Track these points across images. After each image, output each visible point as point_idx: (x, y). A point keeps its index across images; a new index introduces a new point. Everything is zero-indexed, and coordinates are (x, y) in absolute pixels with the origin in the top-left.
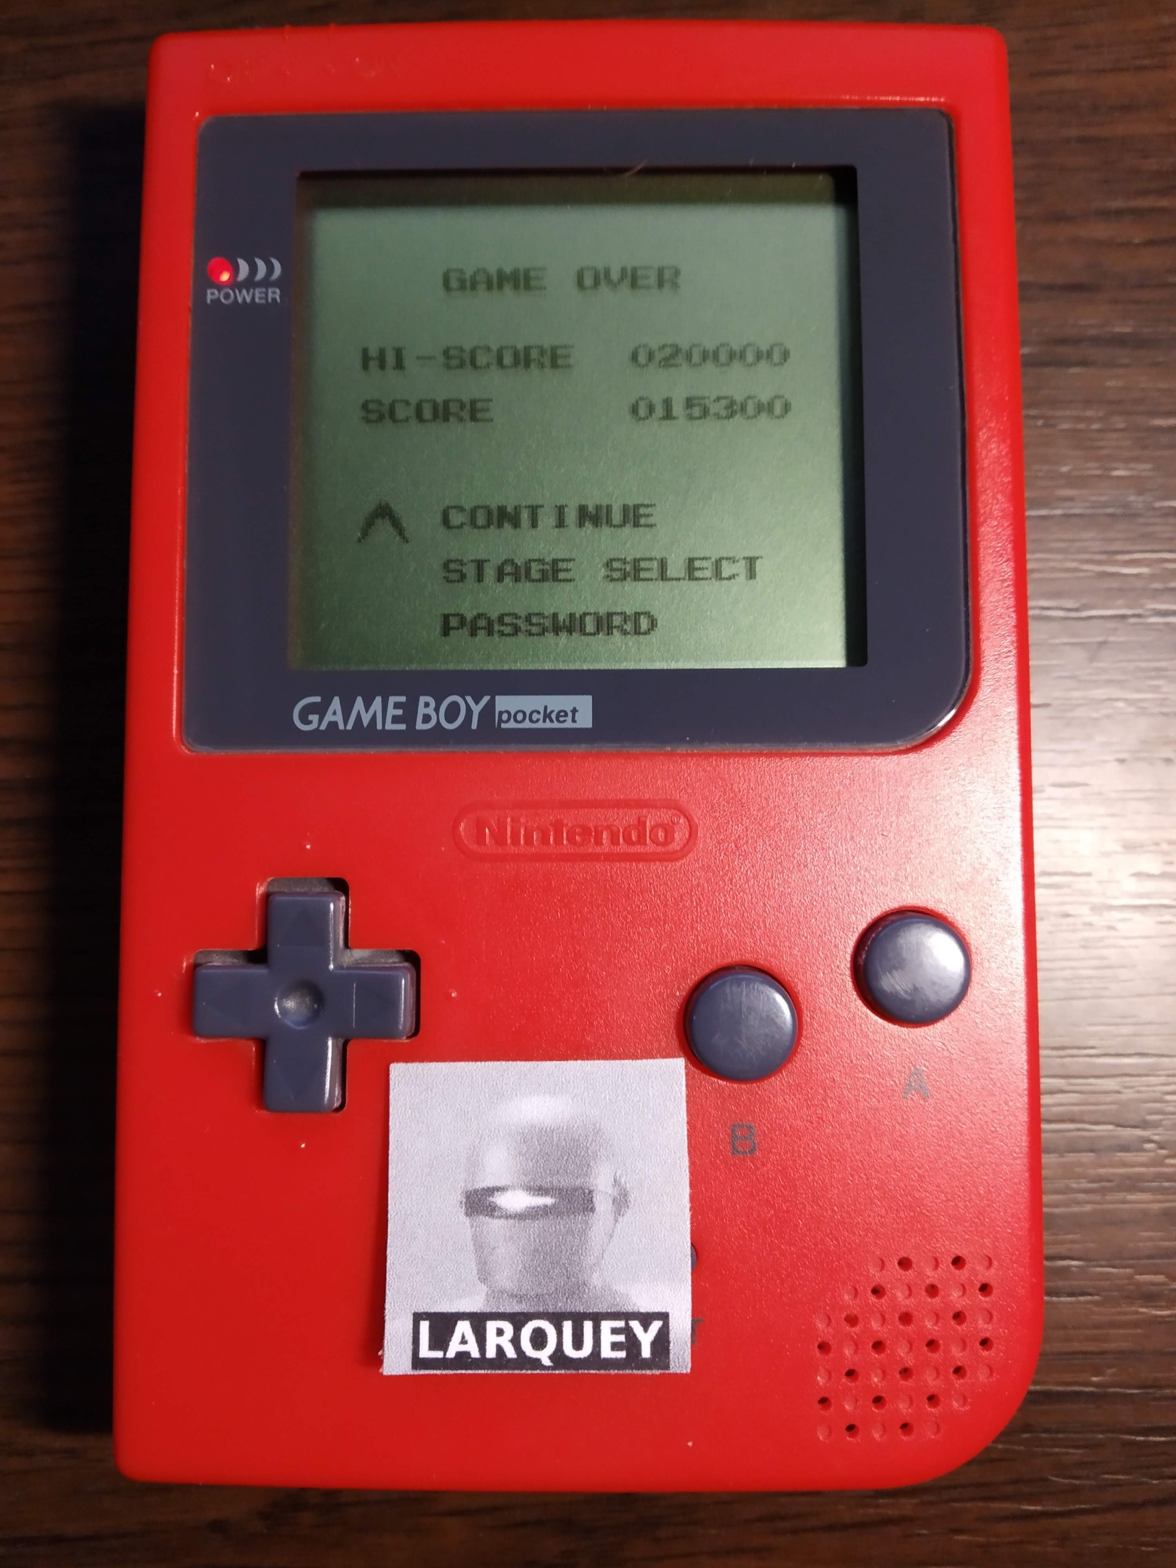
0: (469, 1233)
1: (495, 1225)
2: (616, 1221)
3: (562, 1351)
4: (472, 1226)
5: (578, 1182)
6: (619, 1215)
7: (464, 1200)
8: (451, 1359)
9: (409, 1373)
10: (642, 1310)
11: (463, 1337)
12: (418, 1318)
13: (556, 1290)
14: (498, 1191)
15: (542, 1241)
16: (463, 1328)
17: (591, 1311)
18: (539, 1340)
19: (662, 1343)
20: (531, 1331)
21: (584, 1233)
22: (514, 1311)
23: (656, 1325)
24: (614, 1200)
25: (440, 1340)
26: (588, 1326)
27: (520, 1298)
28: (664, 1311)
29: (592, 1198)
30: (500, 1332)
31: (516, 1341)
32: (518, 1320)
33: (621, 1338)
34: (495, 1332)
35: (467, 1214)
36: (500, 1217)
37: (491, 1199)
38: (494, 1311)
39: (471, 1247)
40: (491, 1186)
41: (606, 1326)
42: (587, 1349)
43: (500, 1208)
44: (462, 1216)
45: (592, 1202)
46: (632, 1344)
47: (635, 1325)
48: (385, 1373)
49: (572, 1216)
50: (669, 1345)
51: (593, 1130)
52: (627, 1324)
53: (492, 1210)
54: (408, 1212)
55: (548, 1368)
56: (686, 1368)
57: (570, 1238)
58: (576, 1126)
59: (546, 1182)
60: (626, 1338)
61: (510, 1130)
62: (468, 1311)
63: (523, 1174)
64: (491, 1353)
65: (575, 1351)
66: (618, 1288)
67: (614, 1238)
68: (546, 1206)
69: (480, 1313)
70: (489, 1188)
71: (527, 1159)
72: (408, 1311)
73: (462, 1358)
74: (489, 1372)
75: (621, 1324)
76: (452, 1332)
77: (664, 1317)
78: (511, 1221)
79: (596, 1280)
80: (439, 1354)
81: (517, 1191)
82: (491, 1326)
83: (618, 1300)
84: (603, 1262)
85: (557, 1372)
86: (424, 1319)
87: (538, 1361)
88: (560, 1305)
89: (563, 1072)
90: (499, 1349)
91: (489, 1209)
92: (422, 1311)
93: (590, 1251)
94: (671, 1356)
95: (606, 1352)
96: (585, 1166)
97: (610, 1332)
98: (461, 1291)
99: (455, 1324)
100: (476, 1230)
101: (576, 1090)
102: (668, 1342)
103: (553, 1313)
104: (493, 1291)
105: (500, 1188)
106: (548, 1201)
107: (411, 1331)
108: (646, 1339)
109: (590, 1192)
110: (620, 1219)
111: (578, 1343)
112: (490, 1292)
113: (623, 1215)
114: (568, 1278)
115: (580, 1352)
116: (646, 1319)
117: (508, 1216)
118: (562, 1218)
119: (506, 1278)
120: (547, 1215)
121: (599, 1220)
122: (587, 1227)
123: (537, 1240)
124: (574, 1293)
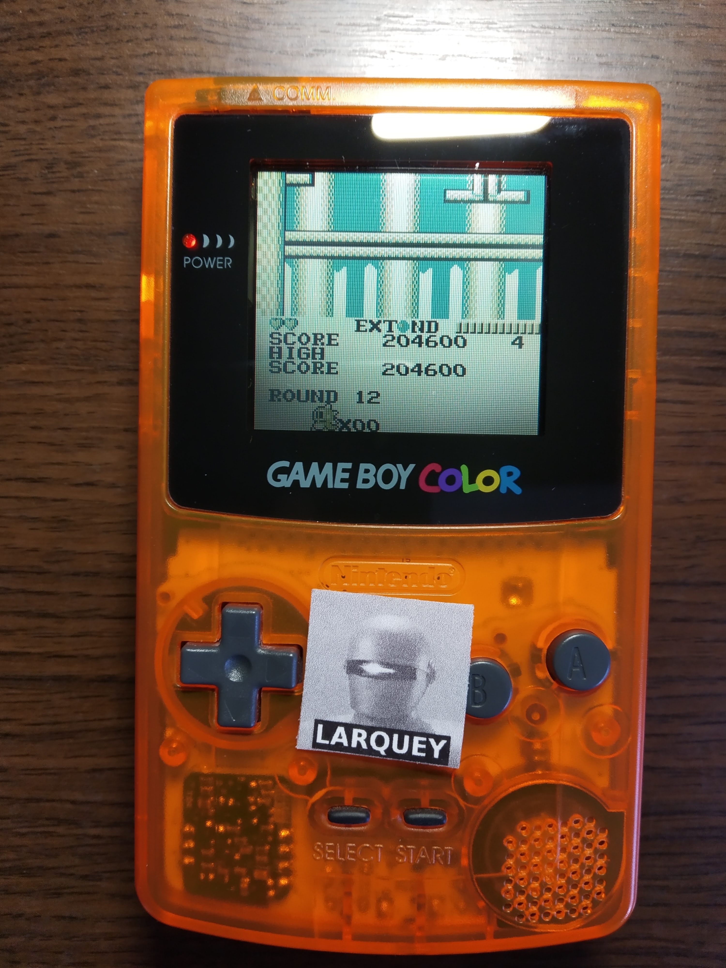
0: (347, 682)
1: (363, 680)
2: (427, 686)
3: (392, 749)
4: (349, 679)
5: (408, 664)
6: (429, 683)
7: (347, 665)
8: (333, 745)
9: (310, 749)
10: (437, 734)
11: (340, 735)
12: (317, 722)
13: (392, 717)
14: (365, 663)
15: (386, 691)
16: (341, 730)
17: (409, 730)
18: (380, 741)
19: (445, 751)
20: (376, 736)
21: (409, 690)
22: (368, 725)
23: (443, 743)
24: (427, 675)
25: (328, 734)
26: (407, 738)
27: (372, 719)
28: (448, 735)
29: (416, 672)
30: (360, 735)
31: (368, 740)
32: (370, 730)
33: (424, 746)
34: (357, 734)
35: (347, 673)
36: (365, 676)
37: (361, 666)
38: (357, 724)
39: (348, 689)
40: (361, 659)
41: (416, 739)
42: (405, 750)
43: (365, 671)
45: (415, 674)
46: (429, 750)
47: (432, 741)
48: (298, 748)
49: (404, 681)
50: (449, 753)
51: (420, 637)
52: (428, 739)
53: (361, 672)
54: (316, 668)
55: (384, 756)
56: (457, 766)
57: (401, 691)
58: (410, 634)
59: (391, 661)
60: (426, 746)
61: (374, 632)
62: (344, 722)
63: (379, 655)
64: (354, 745)
65: (398, 750)
66: (425, 720)
67: (425, 694)
68: (390, 674)
69: (350, 724)
70: (360, 660)
71: (382, 648)
72: (312, 718)
73: (339, 745)
74: (352, 754)
75: (424, 739)
76: (335, 731)
77: (448, 738)
78: (371, 679)
79: (413, 715)
80: (327, 742)
81: (375, 664)
82: (355, 732)
83: (424, 726)
84: (418, 706)
85: (388, 759)
86: (320, 724)
87: (378, 753)
88: (393, 725)
89: (406, 604)
90: (359, 743)
91: (359, 671)
92: (320, 719)
93: (411, 700)
94: (450, 759)
95: (415, 752)
96: (413, 655)
97: (418, 742)
98: (341, 711)
99: (337, 728)
100: (351, 681)
101: (412, 615)
102: (449, 752)
103: (389, 729)
104: (358, 713)
105: (366, 661)
106: (391, 671)
107: (313, 728)
108: (437, 749)
109: (415, 669)
110: (430, 685)
111: (400, 746)
112: (356, 714)
113: (431, 683)
114: (399, 712)
115: (401, 750)
116: (438, 739)
117: (369, 676)
118: (398, 681)
119: (365, 708)
120: (390, 678)
121: (418, 684)
122: (411, 687)
123: (384, 690)
124: (401, 720)
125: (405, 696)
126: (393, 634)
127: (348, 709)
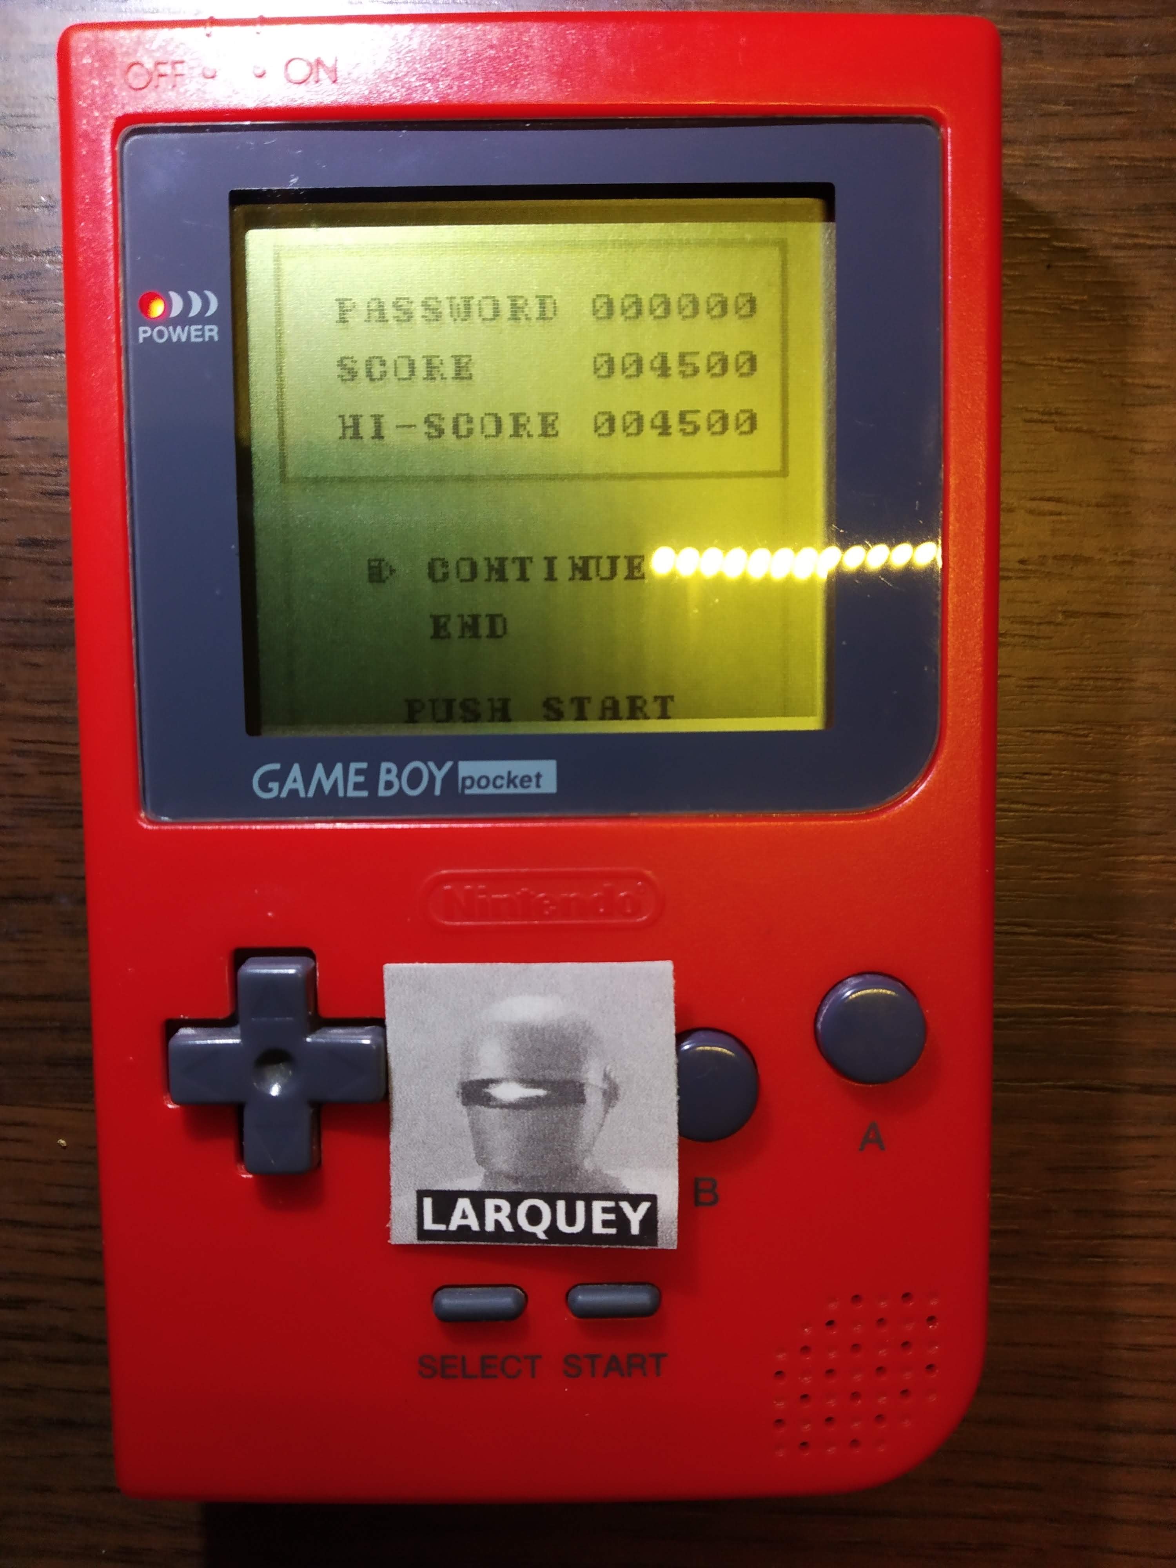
0: (466, 1121)
1: (492, 1114)
2: (606, 1112)
3: (557, 1228)
4: (469, 1115)
5: (569, 1077)
6: (610, 1106)
7: (461, 1091)
8: (453, 1232)
9: (414, 1243)
11: (464, 1212)
12: (421, 1195)
13: (550, 1172)
14: (492, 1083)
16: (464, 1204)
17: (583, 1192)
18: (534, 1216)
19: (650, 1221)
20: (526, 1208)
21: (575, 1122)
22: (511, 1190)
23: (644, 1206)
24: (604, 1093)
25: (442, 1214)
26: (580, 1206)
27: (516, 1180)
28: (652, 1193)
29: (583, 1090)
30: (498, 1209)
31: (513, 1217)
32: (515, 1199)
33: (612, 1217)
34: (493, 1208)
35: (465, 1104)
36: (495, 1106)
37: (486, 1090)
38: (491, 1190)
39: (469, 1133)
40: (485, 1078)
41: (597, 1206)
42: (579, 1227)
43: (494, 1098)
44: (459, 1105)
45: (583, 1094)
46: (622, 1222)
47: (625, 1206)
48: (393, 1243)
49: (564, 1107)
50: (656, 1225)
51: (583, 1029)
52: (617, 1204)
53: (488, 1101)
54: (409, 1101)
55: (544, 1241)
56: (673, 1245)
57: (562, 1126)
58: (566, 1025)
59: (538, 1076)
60: (616, 1216)
61: (503, 1028)
62: (467, 1189)
63: (516, 1067)
64: (490, 1227)
65: (568, 1227)
66: (608, 1172)
67: (604, 1128)
68: (540, 1097)
69: (479, 1192)
70: (483, 1080)
71: (519, 1054)
72: (412, 1188)
73: (464, 1231)
74: (489, 1243)
75: (611, 1204)
76: (454, 1207)
77: (652, 1199)
78: (506, 1110)
79: (588, 1165)
80: (442, 1227)
81: (511, 1083)
82: (490, 1204)
83: (608, 1182)
84: (594, 1149)
85: (552, 1245)
86: (427, 1196)
87: (534, 1235)
88: (554, 1186)
89: (552, 974)
90: (498, 1223)
91: (485, 1099)
92: (425, 1188)
93: (581, 1139)
94: (659, 1234)
95: (598, 1228)
96: (577, 1059)
97: (601, 1211)
98: (460, 1171)
99: (456, 1201)
100: (472, 1118)
102: (656, 1222)
103: (547, 1193)
104: (491, 1173)
105: (494, 1080)
106: (541, 1092)
107: (416, 1205)
108: (635, 1217)
109: (581, 1085)
110: (610, 1110)
111: (571, 1219)
112: (487, 1174)
113: (613, 1107)
114: (561, 1163)
115: (573, 1228)
116: (635, 1200)
117: (503, 1106)
118: (554, 1109)
119: (502, 1162)
120: (540, 1105)
121: (589, 1111)
122: (578, 1116)
123: (531, 1128)
124: (567, 1176)
125: (570, 1133)
126: (537, 1029)
127: (473, 1167)
